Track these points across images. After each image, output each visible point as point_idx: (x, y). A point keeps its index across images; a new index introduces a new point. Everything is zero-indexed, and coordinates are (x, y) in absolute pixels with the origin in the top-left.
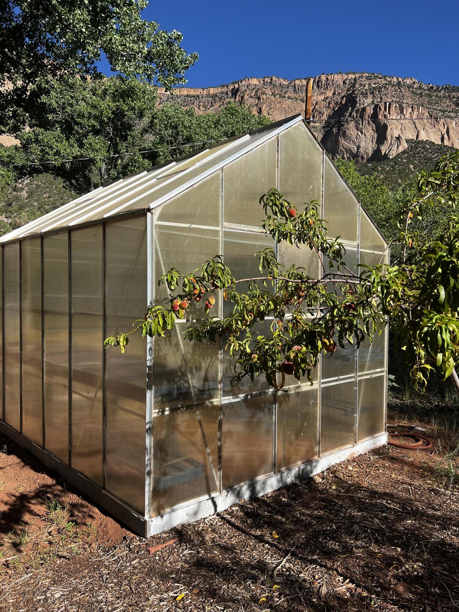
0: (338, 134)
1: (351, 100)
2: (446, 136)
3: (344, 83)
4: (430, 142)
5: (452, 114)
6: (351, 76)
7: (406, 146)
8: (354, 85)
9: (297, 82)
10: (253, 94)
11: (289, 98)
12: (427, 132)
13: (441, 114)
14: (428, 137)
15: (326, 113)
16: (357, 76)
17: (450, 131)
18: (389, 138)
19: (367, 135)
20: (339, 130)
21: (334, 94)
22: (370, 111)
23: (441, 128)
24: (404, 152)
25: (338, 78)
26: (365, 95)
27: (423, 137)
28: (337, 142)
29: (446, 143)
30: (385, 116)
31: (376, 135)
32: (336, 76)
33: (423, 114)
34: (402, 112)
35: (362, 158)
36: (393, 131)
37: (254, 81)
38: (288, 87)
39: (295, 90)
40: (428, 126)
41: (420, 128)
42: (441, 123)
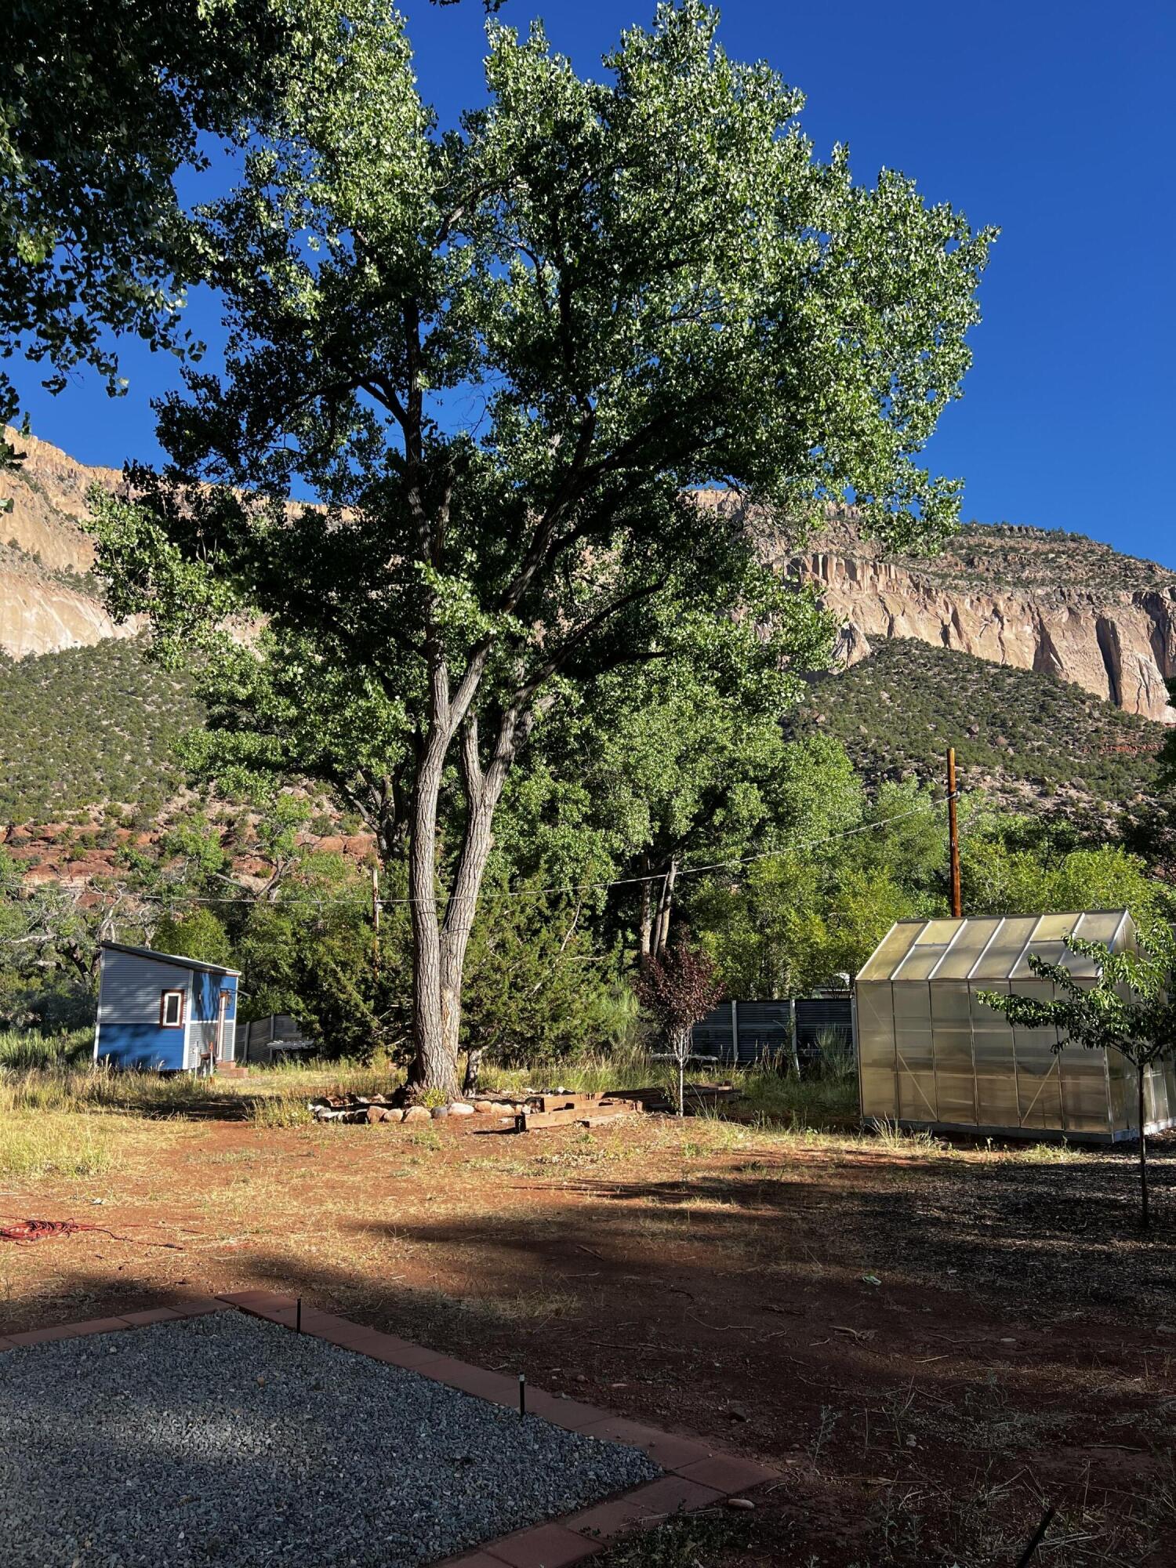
2: (952, 630)
3: (720, 508)
4: (921, 642)
5: (961, 583)
7: (867, 648)
12: (911, 620)
13: (938, 581)
14: (915, 630)
17: (962, 618)
23: (941, 612)
24: (864, 663)
26: (769, 537)
27: (903, 630)
29: (955, 644)
30: (817, 584)
33: (899, 581)
34: (853, 576)
40: (912, 609)
41: (894, 610)
42: (940, 601)
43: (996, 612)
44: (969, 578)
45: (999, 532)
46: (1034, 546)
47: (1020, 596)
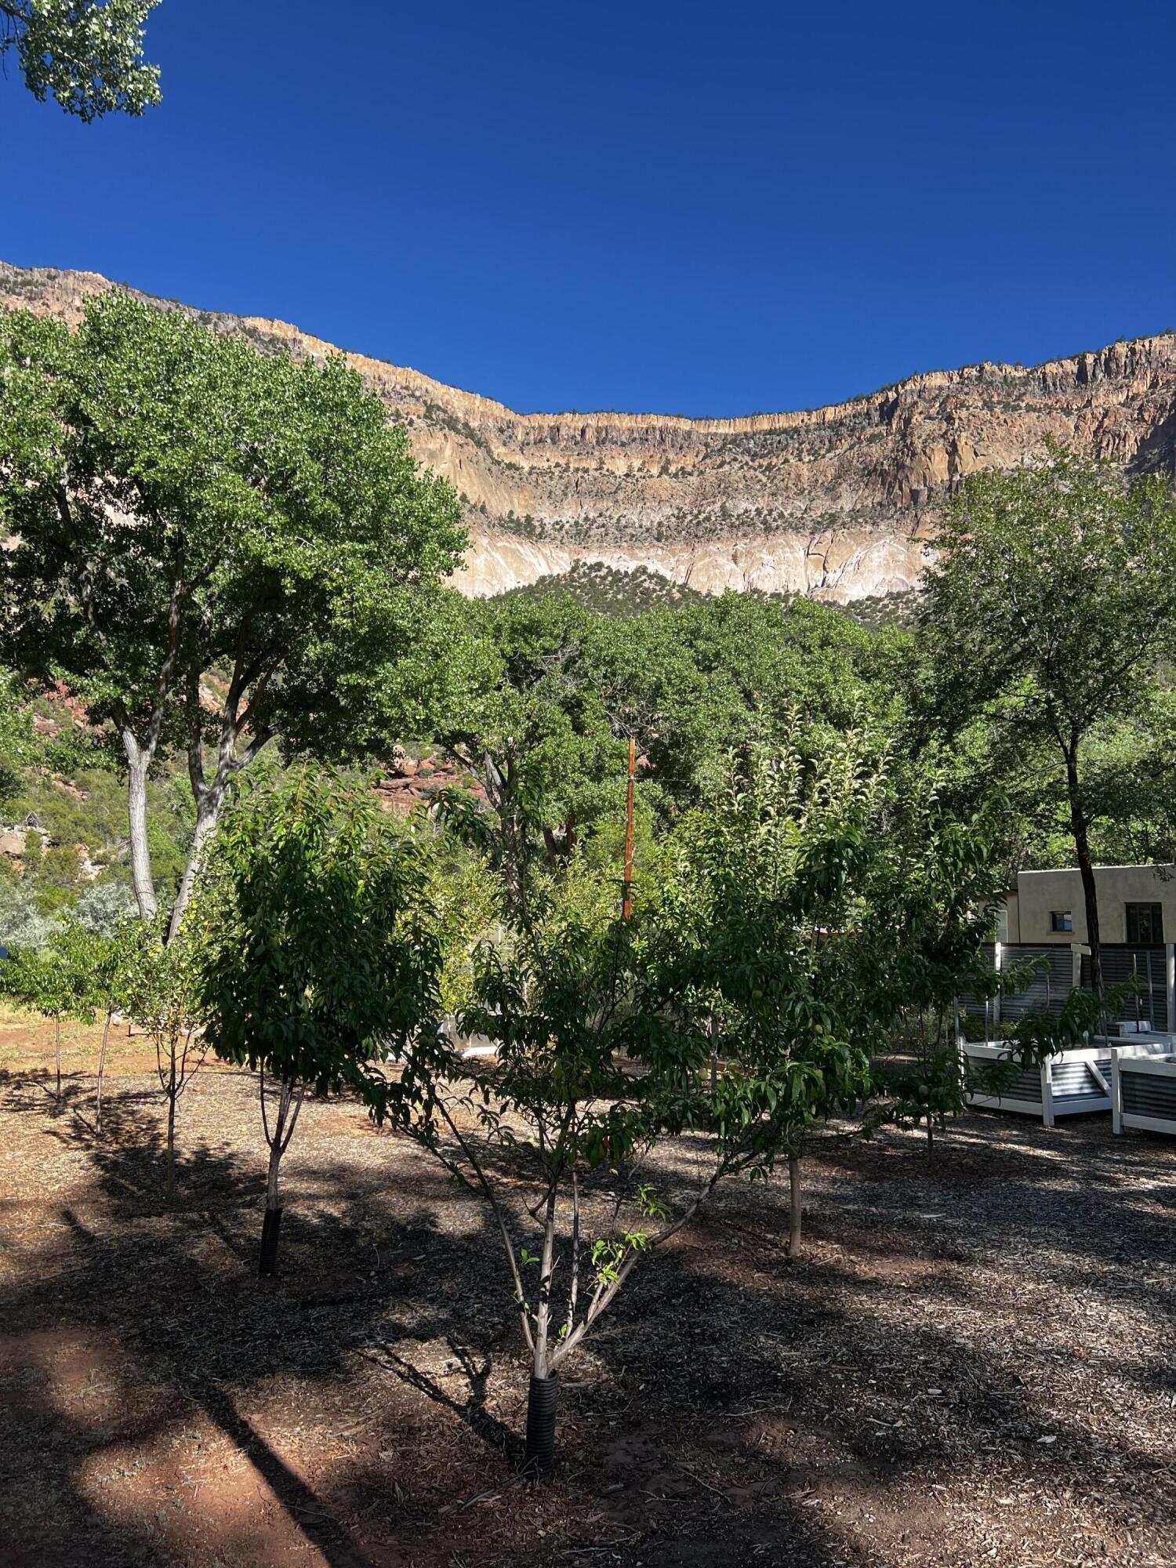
9: (1051, 368)
11: (1030, 408)
15: (1135, 435)
21: (1154, 385)
32: (1156, 341)
37: (937, 380)
38: (1026, 384)
39: (1046, 387)
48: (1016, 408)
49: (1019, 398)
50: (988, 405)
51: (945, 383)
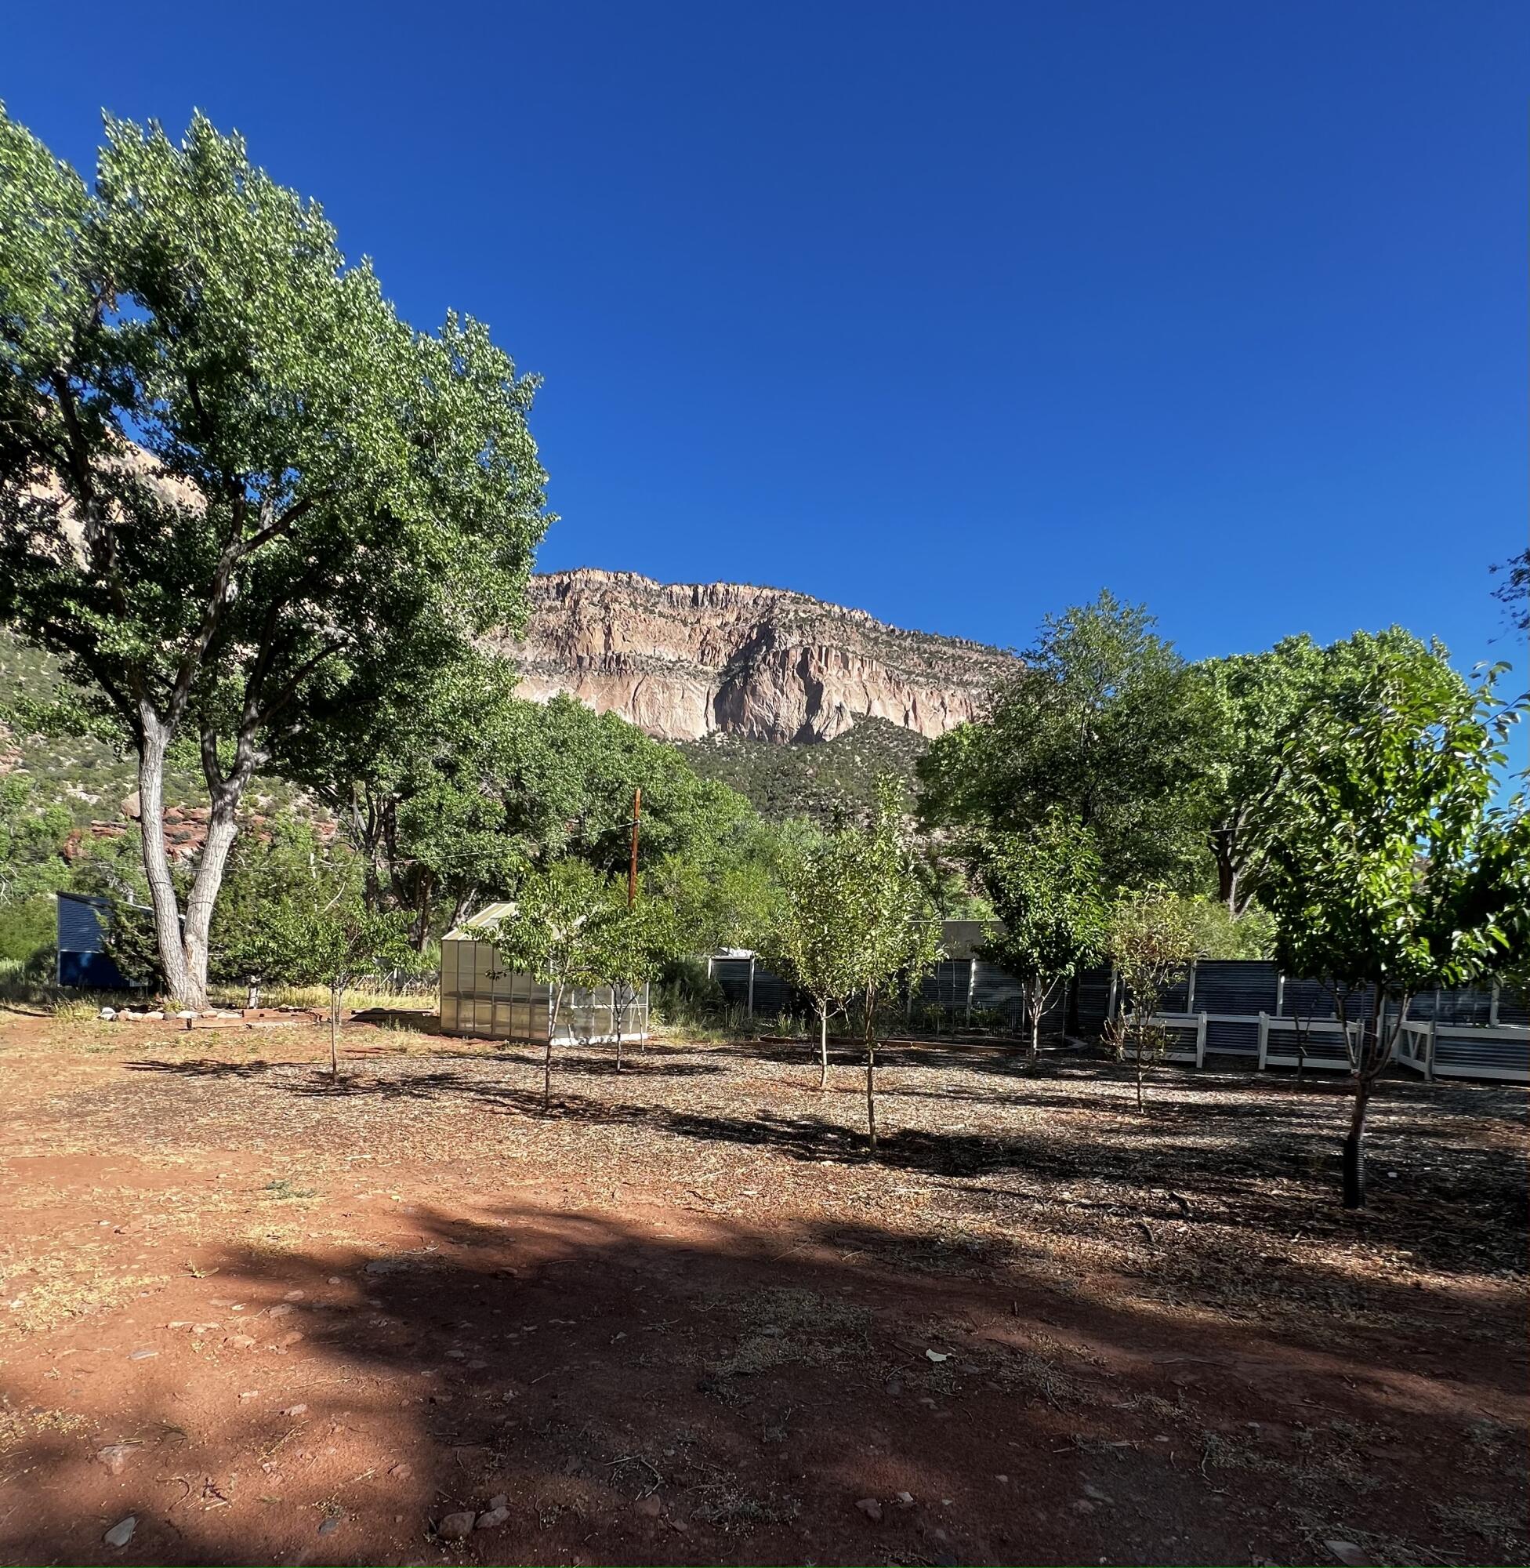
0: (743, 688)
1: (766, 634)
2: (911, 714)
3: (755, 602)
4: (888, 721)
5: (922, 680)
6: (767, 593)
7: (851, 723)
8: (771, 609)
9: (676, 589)
10: (596, 600)
11: (661, 614)
12: (883, 703)
13: (905, 677)
14: (884, 712)
15: (725, 650)
16: (777, 593)
17: (918, 706)
18: (825, 705)
19: (791, 696)
20: (745, 683)
21: (738, 619)
22: (796, 657)
23: (905, 700)
24: (847, 733)
25: (746, 593)
26: (789, 630)
27: (877, 711)
28: (741, 704)
29: (912, 725)
30: (820, 670)
31: (805, 699)
32: (741, 588)
33: (878, 673)
34: (846, 666)
35: (783, 735)
36: (832, 697)
37: (599, 576)
38: (659, 596)
39: (672, 602)
40: (885, 695)
41: (873, 696)
42: (905, 692)
43: (942, 704)
44: (927, 676)
45: (953, 644)
46: (975, 656)
47: (960, 692)
48: (652, 612)
49: (654, 605)
50: (633, 604)
51: (605, 581)
